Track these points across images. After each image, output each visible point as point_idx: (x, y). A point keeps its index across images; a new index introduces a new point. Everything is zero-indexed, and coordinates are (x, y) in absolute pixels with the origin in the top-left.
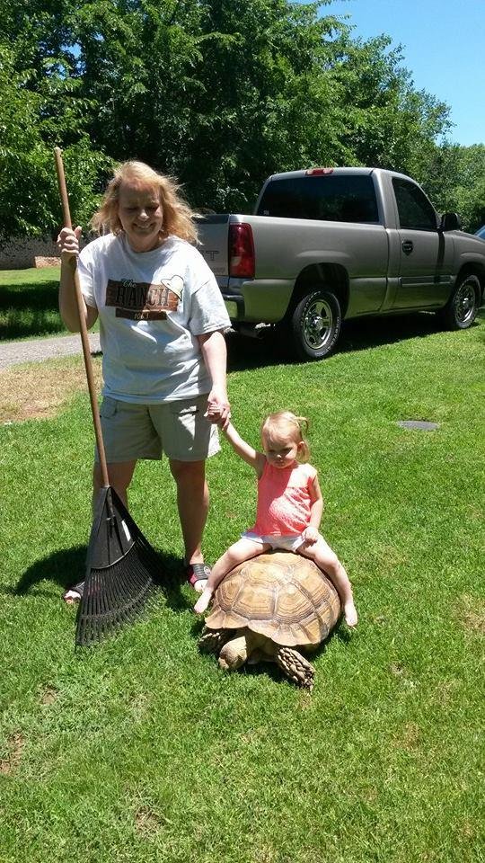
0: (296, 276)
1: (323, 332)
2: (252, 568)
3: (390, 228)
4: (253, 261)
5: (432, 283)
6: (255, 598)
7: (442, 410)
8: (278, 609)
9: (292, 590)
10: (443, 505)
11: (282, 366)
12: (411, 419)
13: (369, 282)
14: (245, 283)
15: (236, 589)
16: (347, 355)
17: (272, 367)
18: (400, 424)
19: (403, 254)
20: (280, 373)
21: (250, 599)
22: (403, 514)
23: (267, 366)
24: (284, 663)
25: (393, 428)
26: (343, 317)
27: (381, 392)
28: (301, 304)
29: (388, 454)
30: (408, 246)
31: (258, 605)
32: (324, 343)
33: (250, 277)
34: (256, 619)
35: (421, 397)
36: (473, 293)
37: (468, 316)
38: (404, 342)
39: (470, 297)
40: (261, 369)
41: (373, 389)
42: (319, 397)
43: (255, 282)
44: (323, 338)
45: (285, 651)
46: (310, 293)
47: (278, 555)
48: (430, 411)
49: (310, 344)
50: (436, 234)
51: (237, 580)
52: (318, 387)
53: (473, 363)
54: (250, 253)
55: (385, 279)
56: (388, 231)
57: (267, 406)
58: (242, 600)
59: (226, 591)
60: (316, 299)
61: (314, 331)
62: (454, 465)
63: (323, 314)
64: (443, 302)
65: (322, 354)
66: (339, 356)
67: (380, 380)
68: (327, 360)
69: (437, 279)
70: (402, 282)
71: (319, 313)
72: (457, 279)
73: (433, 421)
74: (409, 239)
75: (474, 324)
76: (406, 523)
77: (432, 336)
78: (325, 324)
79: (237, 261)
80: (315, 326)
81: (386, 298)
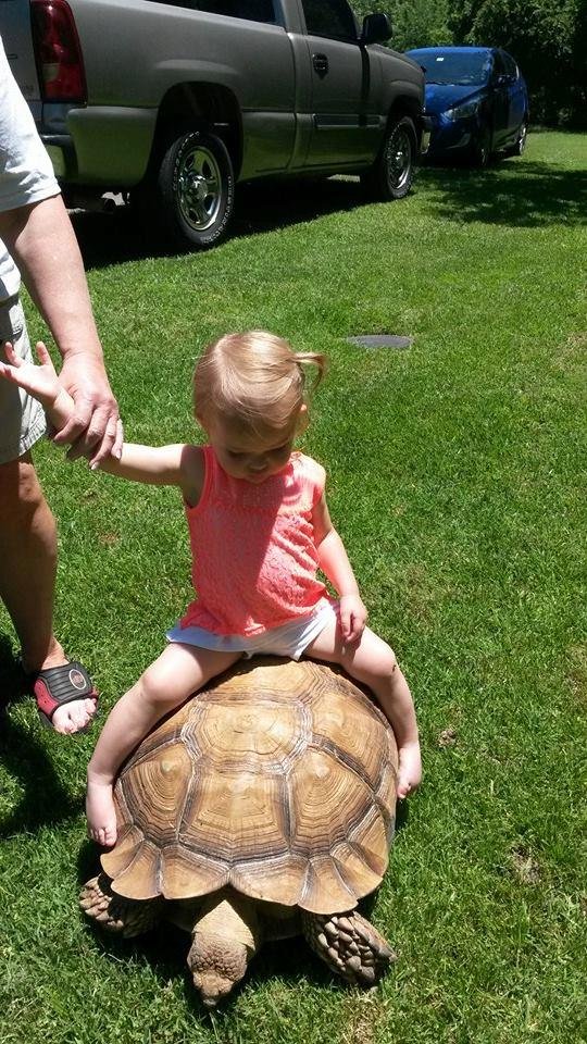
0: (158, 104)
1: (208, 203)
2: (210, 720)
3: (293, 31)
4: (82, 71)
5: (357, 126)
6: (238, 805)
7: (409, 314)
8: (298, 823)
9: (319, 764)
10: (468, 473)
11: (150, 261)
12: (366, 333)
13: (271, 120)
14: (72, 111)
15: (178, 785)
16: (247, 240)
17: (136, 263)
18: (354, 341)
19: (316, 75)
20: (150, 272)
21: (224, 810)
22: (410, 495)
23: (127, 260)
24: (334, 953)
25: (348, 349)
26: (236, 177)
27: (314, 293)
28: (170, 153)
29: (352, 392)
30: (321, 62)
31: (247, 823)
32: (213, 220)
33: (80, 101)
34: (247, 860)
35: (374, 298)
36: (408, 145)
37: (403, 180)
38: (325, 218)
39: (404, 151)
40: (118, 267)
41: (302, 289)
42: (221, 306)
43: (90, 110)
44: (210, 212)
45: (338, 927)
46: (183, 134)
47: (262, 675)
48: (394, 318)
49: (189, 220)
50: (355, 48)
51: (175, 759)
52: (216, 290)
53: (428, 244)
54: (74, 56)
55: (292, 115)
56: (291, 36)
57: (138, 326)
58: (204, 814)
59: (150, 788)
60: (193, 145)
61: (196, 201)
62: (457, 402)
63: (206, 172)
64: (370, 157)
65: (210, 238)
66: (236, 241)
67: (306, 275)
68: (219, 250)
69: (363, 121)
70: (317, 121)
71: (200, 170)
72: (389, 121)
73: (399, 333)
74: (323, 53)
75: (410, 193)
76: (422, 515)
77: (360, 209)
78: (211, 188)
79: (53, 70)
80: (195, 191)
81: (296, 148)
